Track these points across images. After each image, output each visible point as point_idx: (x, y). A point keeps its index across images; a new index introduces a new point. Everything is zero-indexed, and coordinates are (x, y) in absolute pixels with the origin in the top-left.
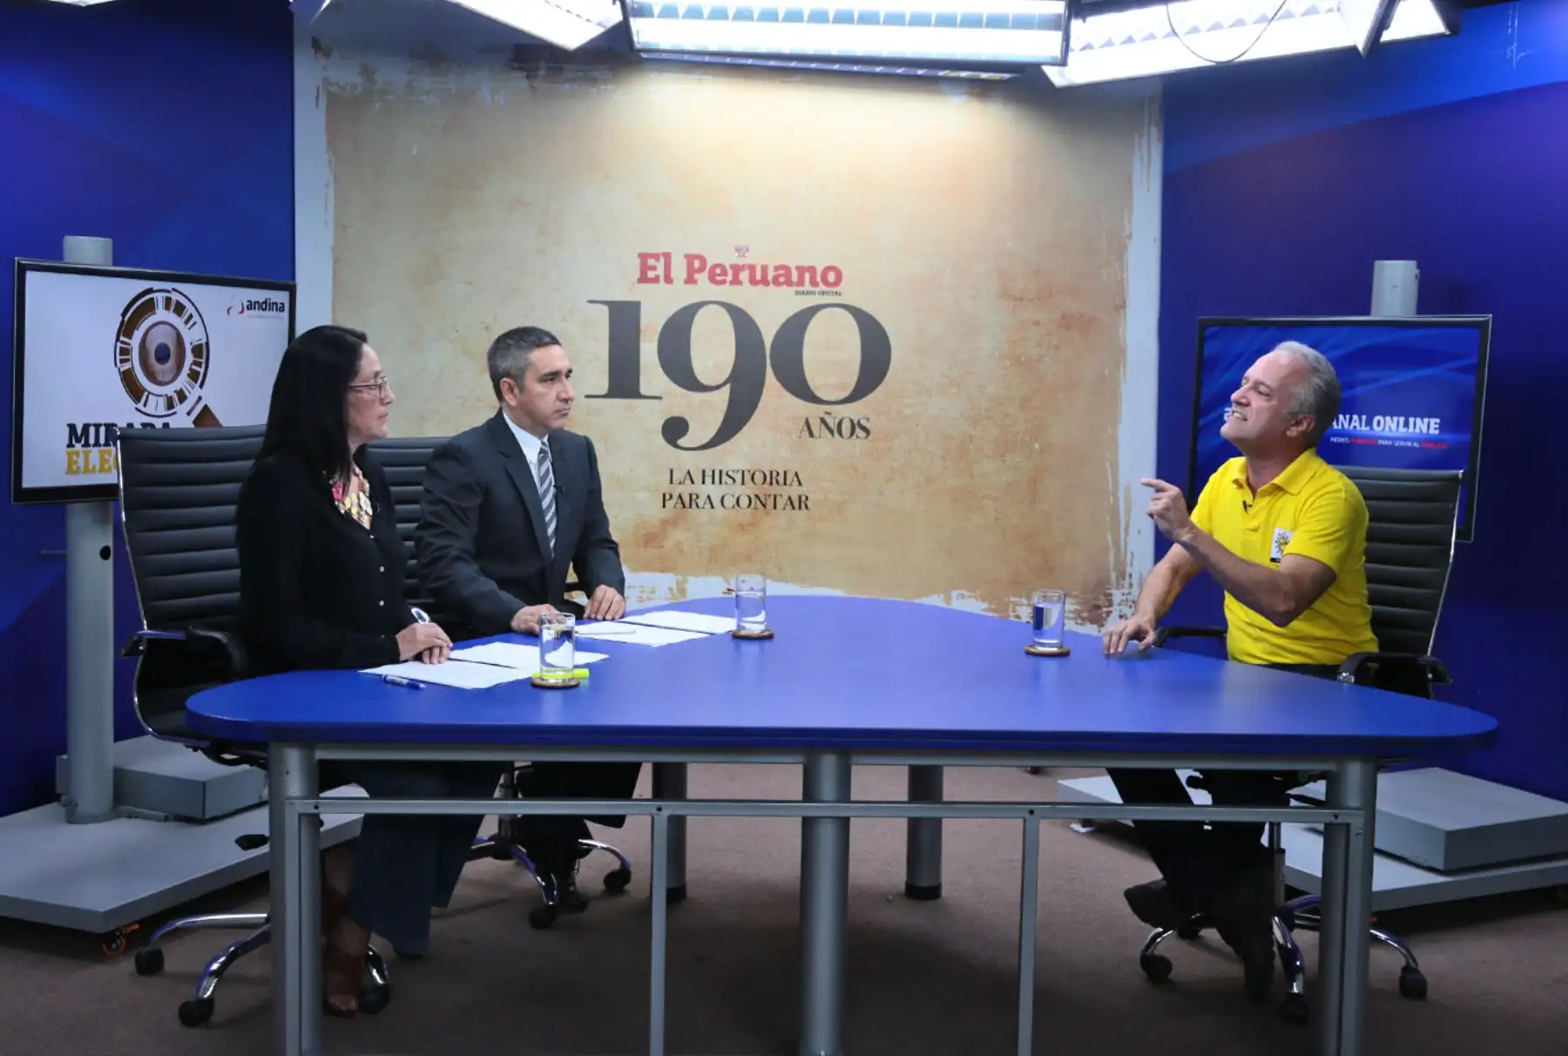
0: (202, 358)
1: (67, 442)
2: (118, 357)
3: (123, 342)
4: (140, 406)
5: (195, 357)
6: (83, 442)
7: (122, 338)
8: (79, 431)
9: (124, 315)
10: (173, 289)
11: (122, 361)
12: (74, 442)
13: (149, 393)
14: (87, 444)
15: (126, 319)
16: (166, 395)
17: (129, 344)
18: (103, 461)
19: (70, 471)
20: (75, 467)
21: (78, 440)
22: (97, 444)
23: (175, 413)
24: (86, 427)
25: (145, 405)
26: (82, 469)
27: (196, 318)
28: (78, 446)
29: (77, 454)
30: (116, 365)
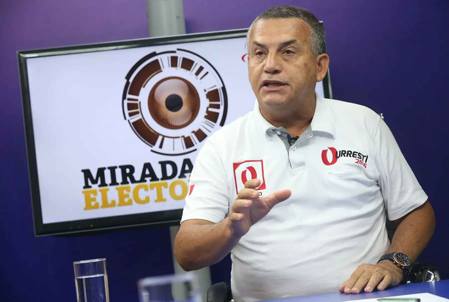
0: (219, 101)
1: (84, 185)
2: (127, 112)
3: (129, 99)
4: (156, 148)
5: (210, 101)
6: (99, 182)
7: (128, 96)
8: (94, 175)
9: (128, 77)
10: (178, 49)
11: (131, 115)
12: (90, 183)
13: (164, 137)
14: (103, 184)
15: (131, 80)
16: (183, 137)
17: (137, 100)
18: (122, 197)
19: (88, 207)
20: (93, 204)
21: (94, 182)
22: (114, 182)
23: (196, 150)
24: (101, 172)
25: (161, 147)
26: (101, 204)
27: (207, 68)
28: (95, 187)
29: (95, 193)
30: (125, 119)
